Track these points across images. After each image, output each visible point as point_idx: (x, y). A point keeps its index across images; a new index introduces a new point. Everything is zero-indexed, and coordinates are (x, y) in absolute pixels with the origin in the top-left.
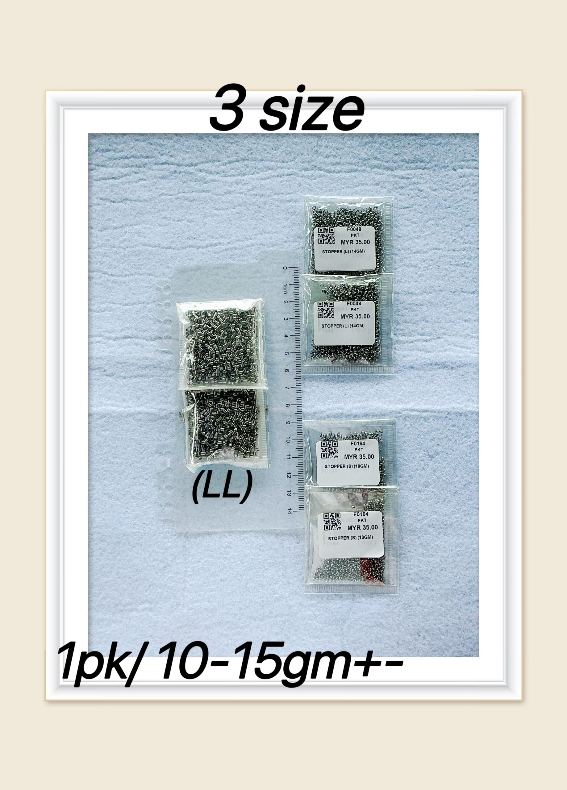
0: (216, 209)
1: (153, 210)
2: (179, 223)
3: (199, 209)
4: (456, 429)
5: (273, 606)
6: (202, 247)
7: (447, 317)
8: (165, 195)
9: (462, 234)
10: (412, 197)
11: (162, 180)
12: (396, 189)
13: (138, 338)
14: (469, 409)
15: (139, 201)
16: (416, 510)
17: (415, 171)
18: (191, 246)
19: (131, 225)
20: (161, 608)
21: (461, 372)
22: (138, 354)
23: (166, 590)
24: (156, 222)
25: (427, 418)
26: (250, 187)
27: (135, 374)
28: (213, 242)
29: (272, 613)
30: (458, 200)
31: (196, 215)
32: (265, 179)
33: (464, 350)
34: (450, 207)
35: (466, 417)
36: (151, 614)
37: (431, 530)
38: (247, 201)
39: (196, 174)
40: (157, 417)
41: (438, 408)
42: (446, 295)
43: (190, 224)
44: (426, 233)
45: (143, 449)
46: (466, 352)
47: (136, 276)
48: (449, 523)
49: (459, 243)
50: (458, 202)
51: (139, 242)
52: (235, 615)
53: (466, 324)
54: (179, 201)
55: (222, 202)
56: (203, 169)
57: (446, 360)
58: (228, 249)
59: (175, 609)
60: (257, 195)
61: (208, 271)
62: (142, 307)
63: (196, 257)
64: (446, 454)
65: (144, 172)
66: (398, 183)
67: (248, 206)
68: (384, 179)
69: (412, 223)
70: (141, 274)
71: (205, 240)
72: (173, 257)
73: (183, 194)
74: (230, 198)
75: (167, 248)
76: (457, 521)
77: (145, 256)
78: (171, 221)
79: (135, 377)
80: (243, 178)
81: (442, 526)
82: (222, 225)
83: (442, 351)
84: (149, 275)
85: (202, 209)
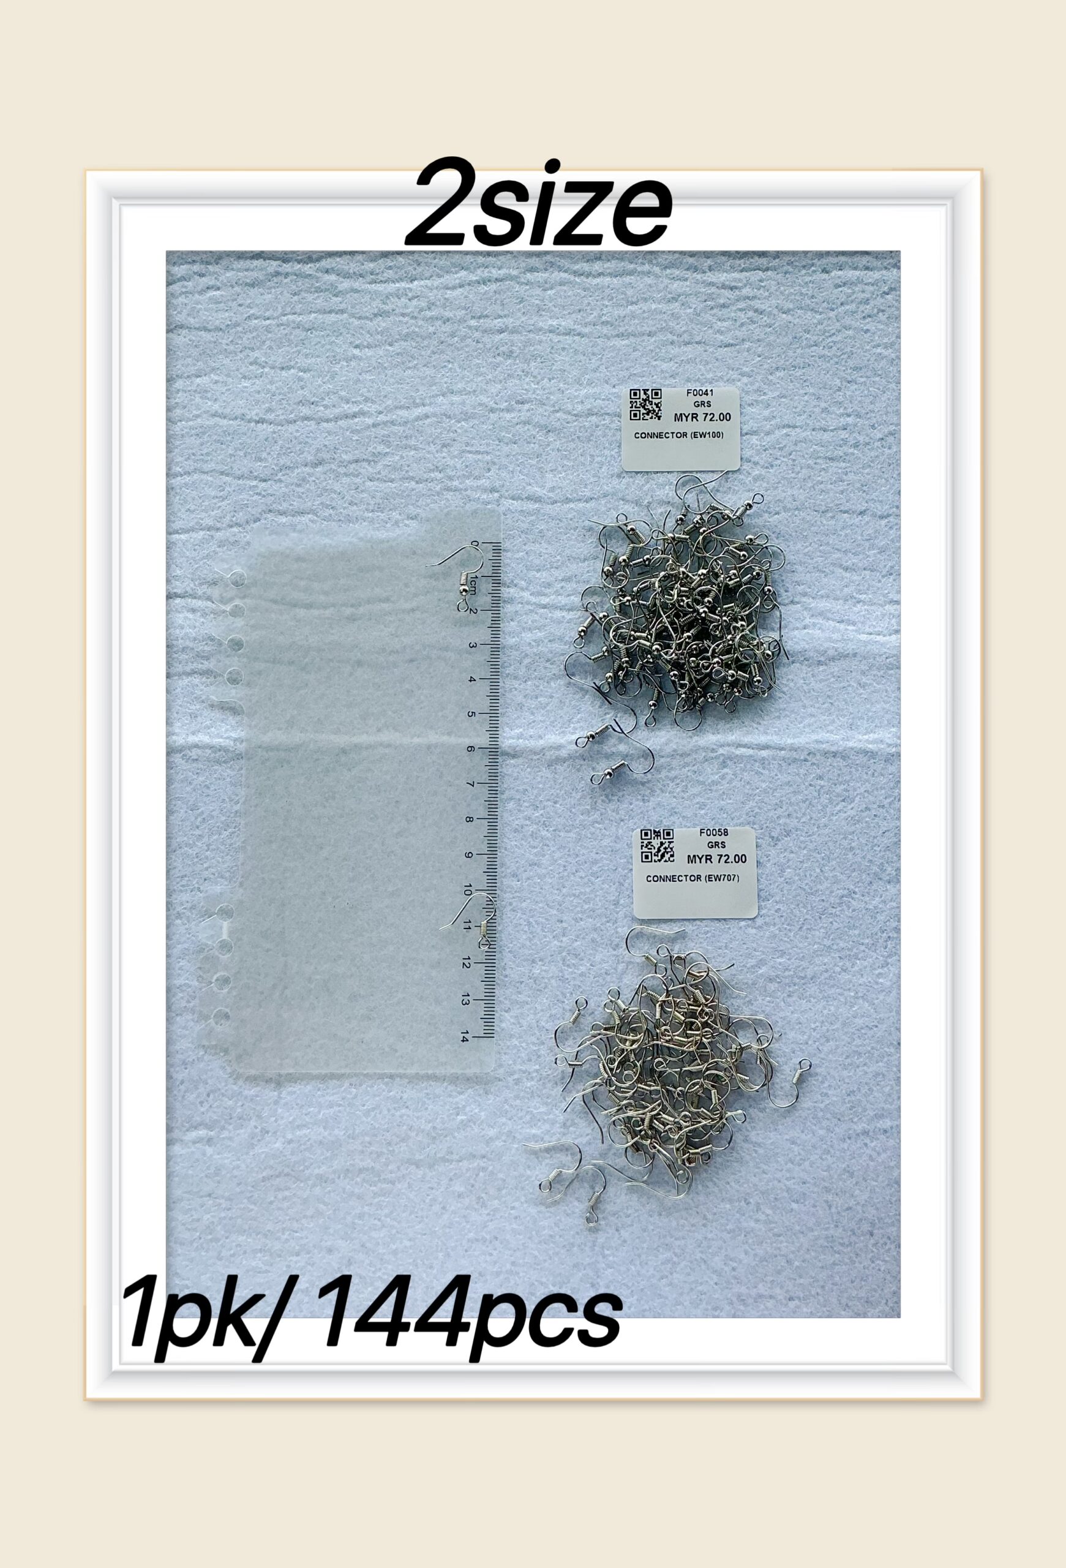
0: (356, 347)
1: (232, 348)
2: (284, 373)
3: (323, 346)
4: (826, 784)
5: (454, 1137)
6: (328, 421)
7: (810, 561)
8: (256, 319)
9: (841, 399)
10: (742, 325)
11: (252, 290)
12: (712, 308)
13: (195, 598)
14: (851, 744)
15: (206, 329)
16: (745, 946)
17: (747, 274)
18: (307, 418)
19: (188, 377)
20: (230, 1139)
21: (836, 669)
22: (197, 629)
23: (240, 1104)
24: (238, 370)
25: (766, 762)
26: (424, 304)
27: (188, 669)
28: (350, 411)
29: (452, 1153)
30: (833, 332)
31: (318, 356)
32: (454, 288)
33: (842, 626)
34: (816, 345)
35: (844, 760)
36: (209, 1150)
37: (772, 986)
38: (417, 330)
39: (317, 278)
40: (230, 755)
41: (789, 741)
42: (808, 518)
43: (306, 376)
44: (771, 395)
45: (199, 819)
46: (847, 630)
47: (196, 476)
48: (809, 973)
49: (833, 416)
50: (834, 334)
51: (203, 409)
52: (379, 1155)
53: (848, 575)
54: (283, 331)
55: (368, 332)
56: (332, 268)
57: (807, 646)
58: (379, 425)
59: (259, 1140)
60: (437, 318)
61: (339, 466)
62: (206, 537)
63: (315, 438)
64: (804, 834)
65: (215, 273)
66: (714, 296)
67: (418, 339)
68: (688, 289)
69: (743, 374)
70: (204, 473)
71: (334, 406)
72: (270, 439)
73: (291, 317)
74: (384, 325)
75: (257, 422)
76: (827, 971)
77: (215, 437)
78: (267, 370)
79: (188, 674)
80: (411, 286)
81: (797, 980)
82: (368, 377)
83: (797, 629)
84: (222, 473)
85: (328, 347)
